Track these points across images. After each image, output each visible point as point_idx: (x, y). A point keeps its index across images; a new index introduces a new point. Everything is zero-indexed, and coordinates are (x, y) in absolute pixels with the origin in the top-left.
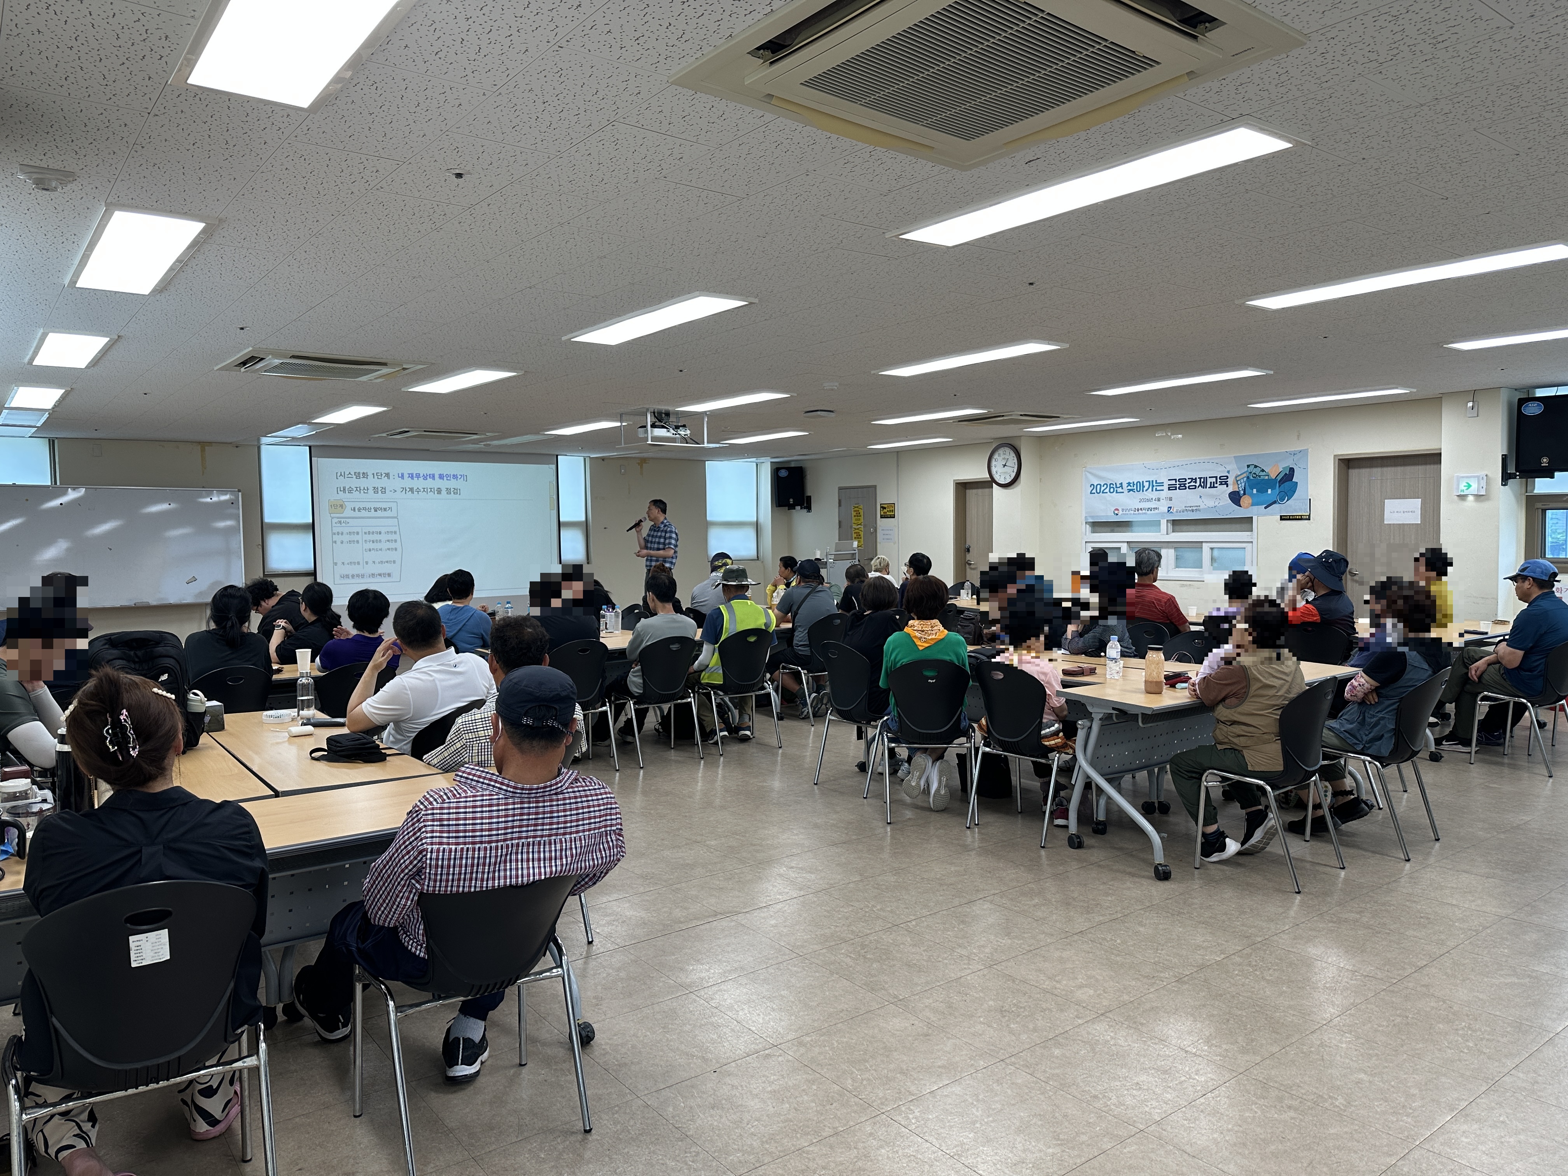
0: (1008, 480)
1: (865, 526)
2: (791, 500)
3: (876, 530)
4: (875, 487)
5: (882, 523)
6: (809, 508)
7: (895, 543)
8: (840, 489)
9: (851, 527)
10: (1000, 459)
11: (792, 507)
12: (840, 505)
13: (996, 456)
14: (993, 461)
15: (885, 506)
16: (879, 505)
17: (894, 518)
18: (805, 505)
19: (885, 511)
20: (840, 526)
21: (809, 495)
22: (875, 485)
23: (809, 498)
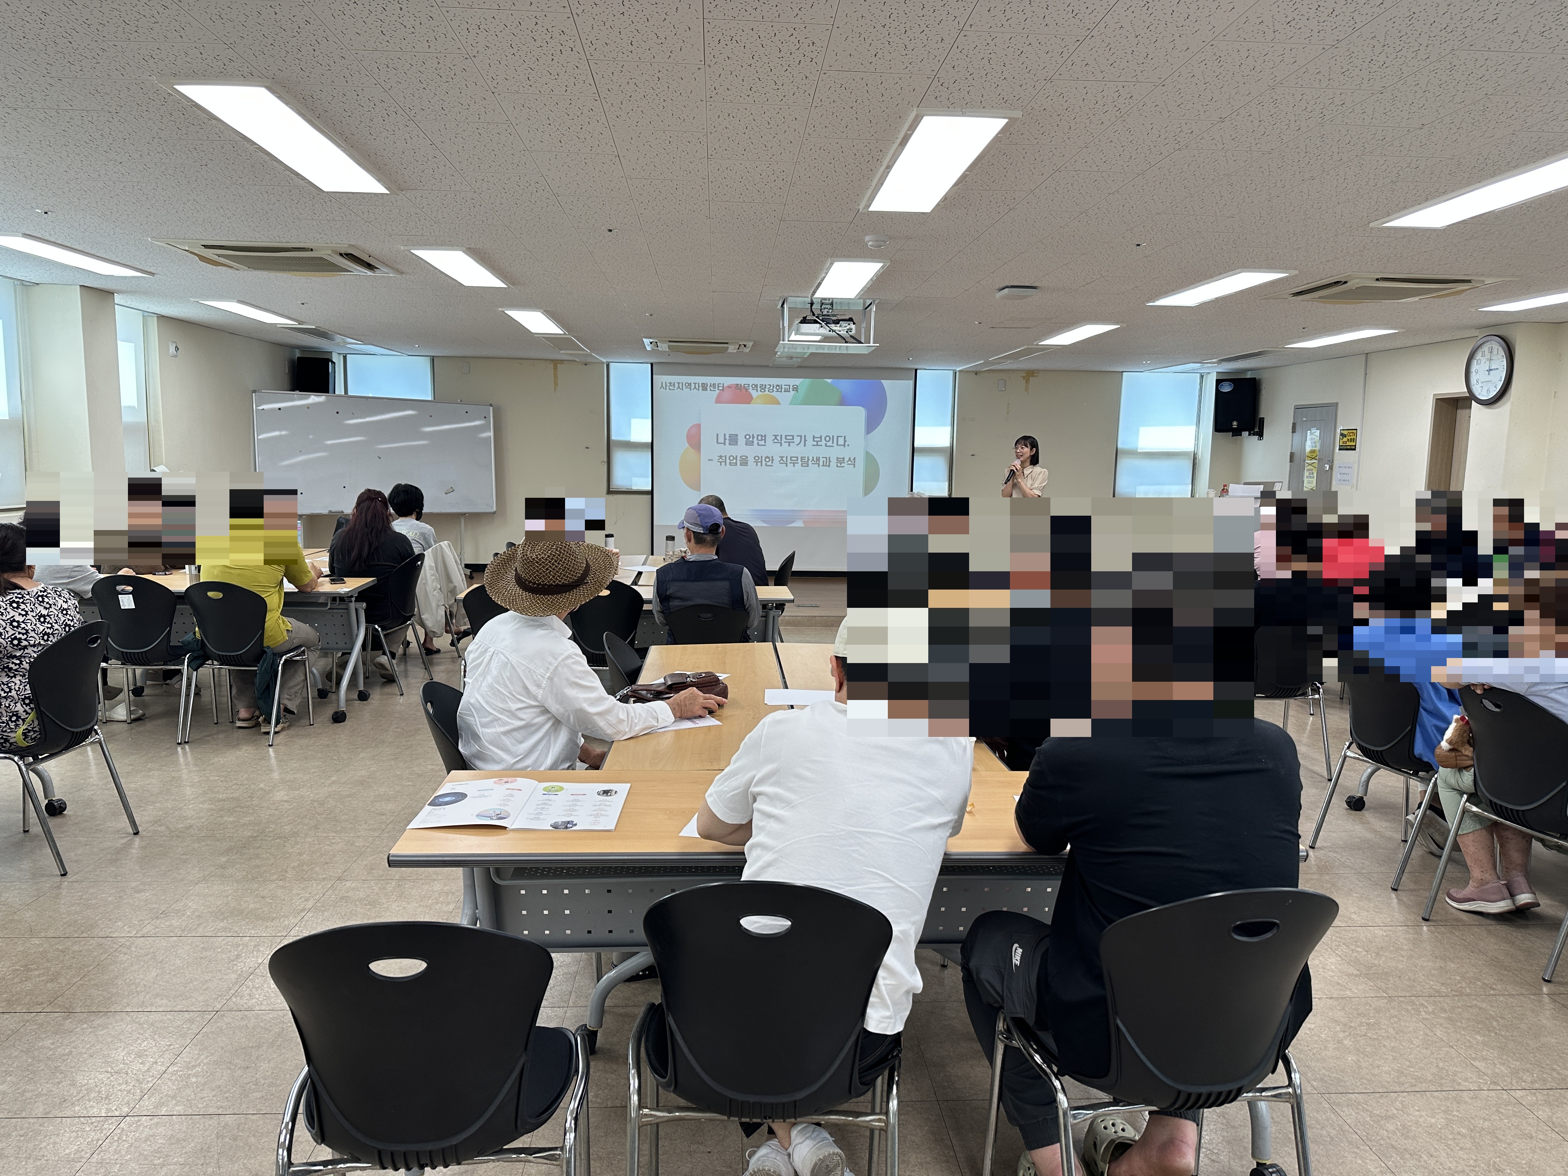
0: (1493, 393)
1: (1319, 460)
2: (1235, 423)
3: (1331, 468)
4: (1336, 405)
5: (1341, 457)
6: (1260, 434)
7: (1352, 487)
8: (1297, 408)
9: (1305, 460)
10: (1483, 360)
11: (1237, 433)
12: (1294, 431)
13: (1479, 355)
14: (1474, 362)
15: (1345, 432)
16: (1338, 432)
17: (1355, 449)
18: (1257, 430)
19: (1345, 439)
20: (1291, 460)
21: (1262, 416)
22: (1337, 403)
23: (1262, 421)
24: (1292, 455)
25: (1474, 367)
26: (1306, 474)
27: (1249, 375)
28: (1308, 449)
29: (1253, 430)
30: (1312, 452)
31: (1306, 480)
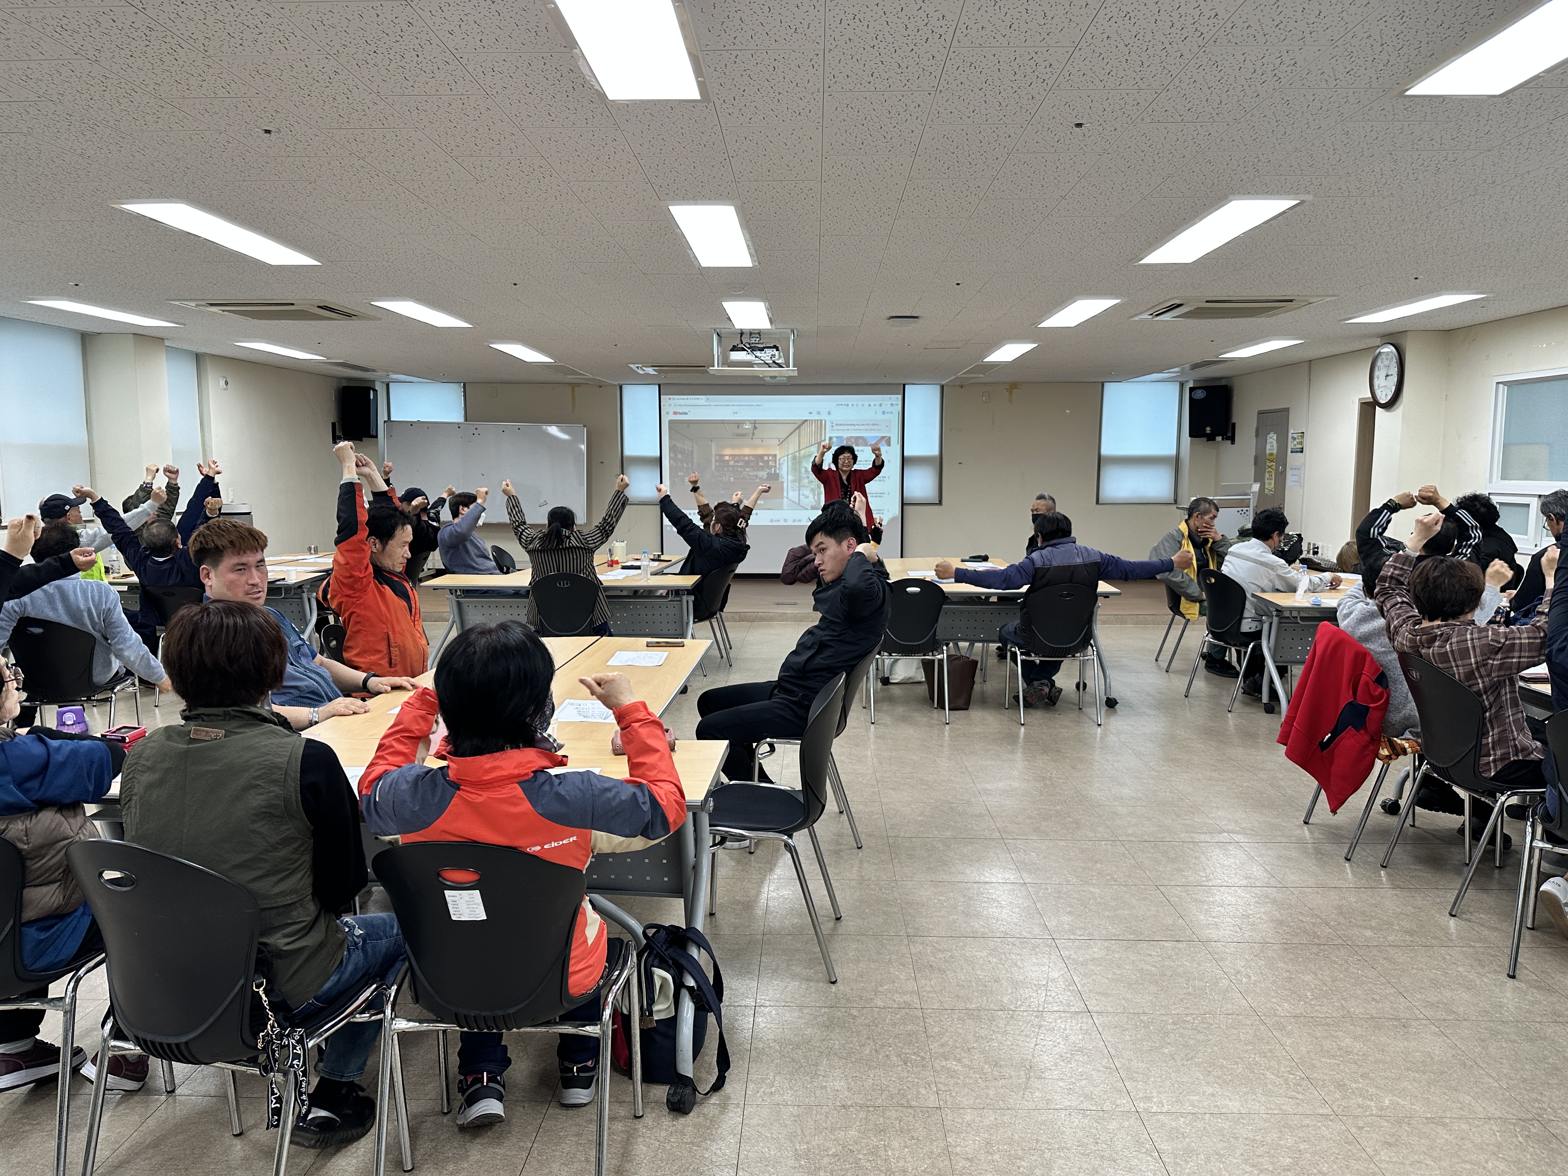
0: (1389, 397)
1: (1276, 462)
2: (1208, 429)
3: (1286, 469)
4: (1287, 410)
5: (1292, 460)
6: (1232, 440)
7: (1301, 488)
8: (1260, 413)
9: (1266, 463)
10: (1382, 366)
11: (1211, 438)
12: (1257, 435)
13: (1379, 363)
14: (1376, 369)
15: (1295, 436)
16: (1290, 435)
17: (1302, 452)
18: (1230, 434)
19: (1295, 442)
20: (1256, 463)
21: (1234, 421)
22: (1288, 408)
23: (1234, 425)
24: (1256, 458)
25: (1377, 373)
26: (1267, 475)
27: (1223, 383)
28: (1268, 452)
29: (1226, 434)
30: (1271, 454)
31: (1267, 481)
